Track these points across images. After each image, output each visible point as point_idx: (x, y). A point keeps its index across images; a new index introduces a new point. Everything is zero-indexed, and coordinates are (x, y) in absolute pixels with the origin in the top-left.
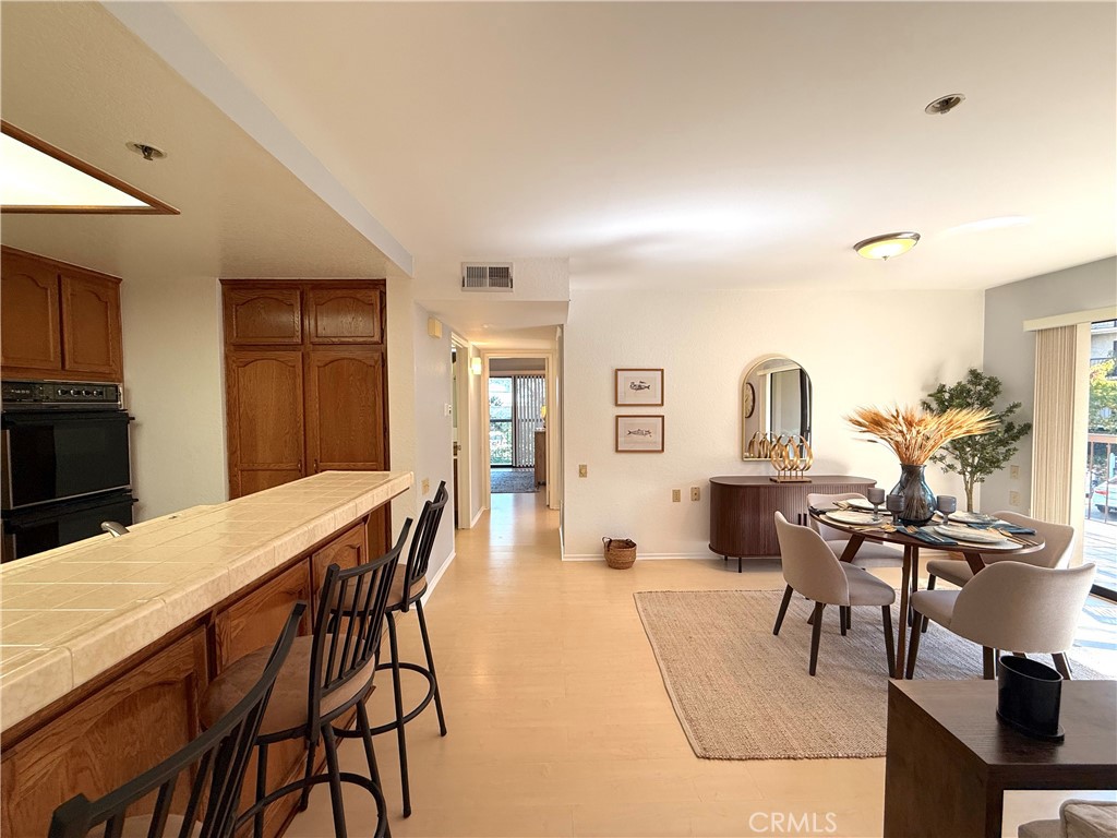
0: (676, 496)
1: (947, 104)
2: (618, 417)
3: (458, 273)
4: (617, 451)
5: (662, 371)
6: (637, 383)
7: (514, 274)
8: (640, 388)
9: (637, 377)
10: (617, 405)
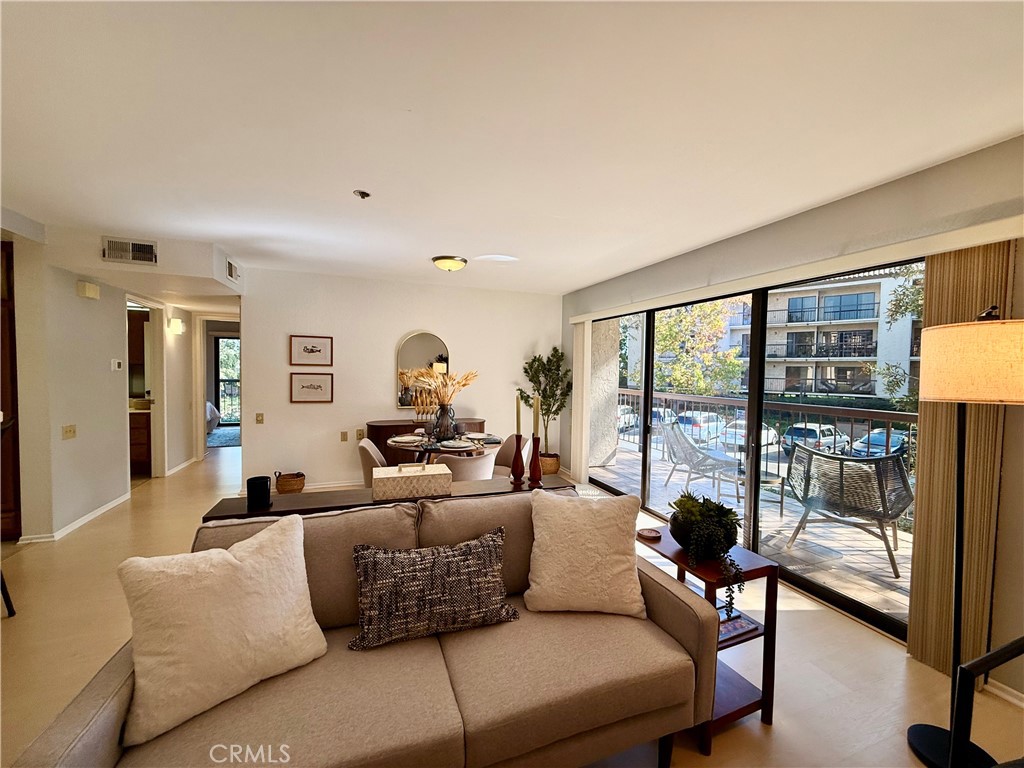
0: (344, 437)
1: (364, 195)
2: (292, 374)
3: (98, 245)
4: (292, 402)
5: (332, 338)
6: (310, 347)
7: (158, 251)
8: (312, 351)
9: (310, 344)
10: (291, 364)
